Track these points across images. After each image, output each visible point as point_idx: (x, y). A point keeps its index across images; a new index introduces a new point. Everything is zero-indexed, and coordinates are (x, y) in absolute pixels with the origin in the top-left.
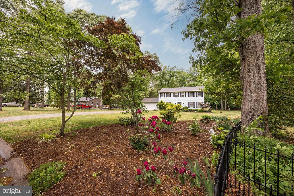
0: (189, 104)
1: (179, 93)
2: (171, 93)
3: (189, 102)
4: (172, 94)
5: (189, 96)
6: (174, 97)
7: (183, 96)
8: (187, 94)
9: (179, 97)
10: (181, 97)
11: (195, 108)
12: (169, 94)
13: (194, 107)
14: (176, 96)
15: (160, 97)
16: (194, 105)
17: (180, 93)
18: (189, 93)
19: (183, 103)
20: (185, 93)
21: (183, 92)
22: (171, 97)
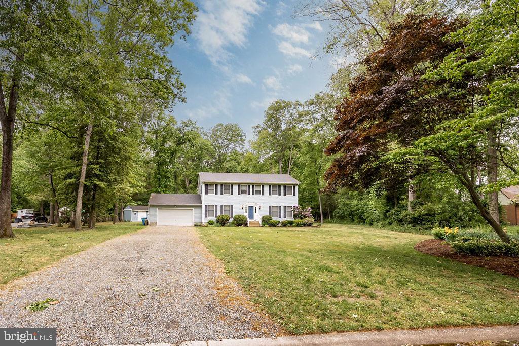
0: (270, 211)
1: (249, 186)
2: (232, 186)
3: (270, 207)
4: (235, 188)
5: (270, 194)
6: (239, 194)
7: (258, 192)
8: (266, 189)
9: (249, 194)
10: (253, 194)
11: (282, 220)
12: (227, 187)
13: (280, 217)
14: (244, 192)
15: (206, 193)
16: (280, 212)
17: (253, 186)
18: (270, 186)
19: (257, 209)
20: (263, 186)
21: (258, 185)
22: (232, 194)
